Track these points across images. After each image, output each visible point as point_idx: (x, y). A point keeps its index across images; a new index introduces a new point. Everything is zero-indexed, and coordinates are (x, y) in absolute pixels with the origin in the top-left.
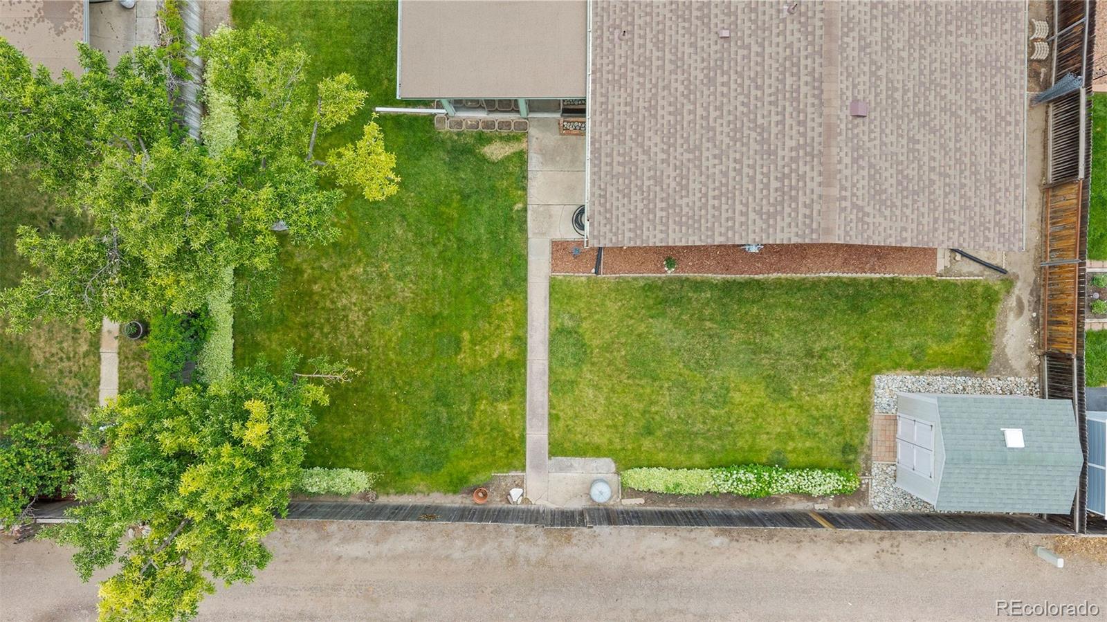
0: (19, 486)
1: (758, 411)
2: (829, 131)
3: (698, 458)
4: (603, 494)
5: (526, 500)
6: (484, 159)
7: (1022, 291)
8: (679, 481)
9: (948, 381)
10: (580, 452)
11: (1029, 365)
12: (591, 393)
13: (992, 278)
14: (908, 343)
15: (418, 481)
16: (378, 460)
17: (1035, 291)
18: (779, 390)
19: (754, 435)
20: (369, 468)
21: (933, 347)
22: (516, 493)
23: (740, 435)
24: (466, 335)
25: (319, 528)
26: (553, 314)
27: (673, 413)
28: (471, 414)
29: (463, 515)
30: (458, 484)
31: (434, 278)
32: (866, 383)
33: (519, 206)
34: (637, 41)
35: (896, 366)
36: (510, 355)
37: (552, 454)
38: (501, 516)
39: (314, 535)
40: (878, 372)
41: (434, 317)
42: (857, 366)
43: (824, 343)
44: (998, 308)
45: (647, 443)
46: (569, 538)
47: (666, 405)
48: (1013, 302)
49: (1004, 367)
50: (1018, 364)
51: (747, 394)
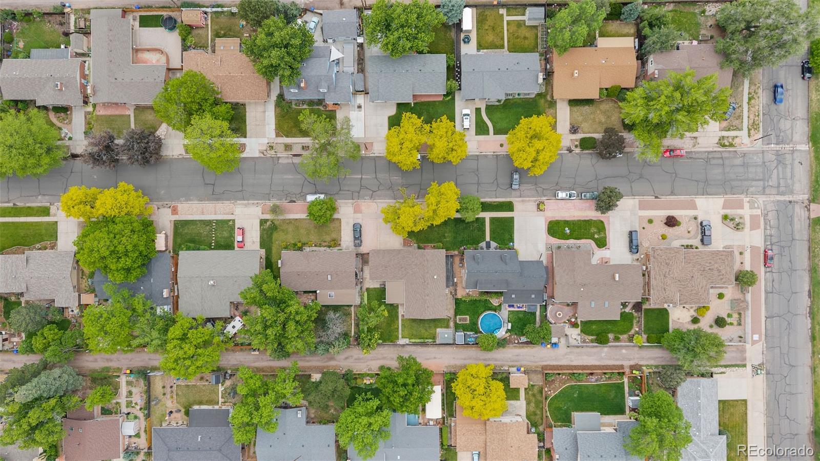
2: (425, 309)
3: (418, 338)
4: (407, 342)
5: (399, 343)
6: (394, 307)
7: (452, 319)
8: (416, 341)
10: (405, 338)
11: (453, 327)
12: (406, 331)
13: (448, 319)
14: (440, 325)
15: (388, 341)
16: (384, 339)
17: (454, 319)
18: (426, 330)
21: (443, 325)
23: (422, 335)
25: (378, 347)
26: (402, 323)
28: (393, 334)
29: (393, 345)
30: (392, 342)
31: (390, 320)
32: (436, 329)
33: (398, 312)
34: (409, 299)
35: (439, 328)
36: (397, 327)
37: (402, 338)
38: (397, 345)
43: (431, 326)
44: (449, 321)
45: (412, 336)
46: (404, 347)
47: (414, 333)
49: (450, 328)
51: (423, 331)
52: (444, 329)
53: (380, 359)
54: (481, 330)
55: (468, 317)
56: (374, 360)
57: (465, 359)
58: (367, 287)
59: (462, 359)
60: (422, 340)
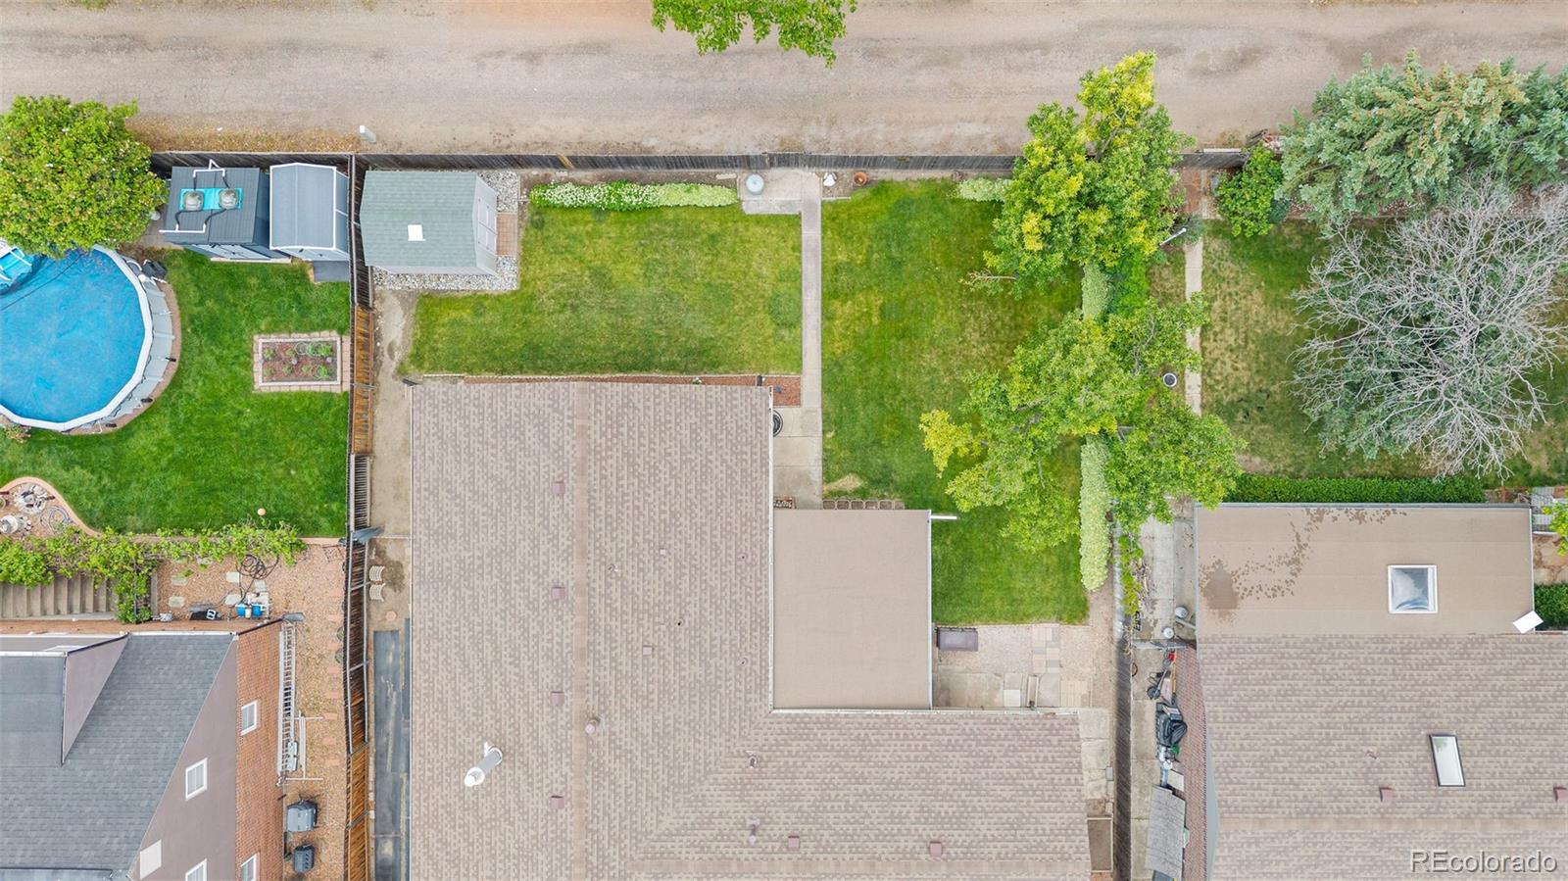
0: (1254, 180)
1: (618, 258)
2: (582, 470)
3: (670, 215)
4: (754, 182)
5: (821, 175)
6: (861, 475)
7: (389, 365)
8: (687, 195)
9: (453, 286)
10: (773, 219)
11: (383, 301)
12: (765, 271)
13: (413, 373)
14: (488, 319)
15: (917, 191)
16: (952, 209)
17: (378, 366)
18: (600, 277)
19: (621, 236)
20: (958, 202)
21: (466, 315)
22: (830, 181)
23: (635, 236)
24: (876, 321)
25: (1003, 148)
26: (799, 340)
27: (692, 255)
28: (870, 251)
29: (874, 162)
30: (881, 189)
31: (904, 370)
32: (524, 283)
33: (830, 435)
34: (732, 552)
35: (498, 298)
36: (837, 303)
37: (798, 217)
38: (841, 162)
39: (1009, 141)
40: (514, 293)
41: (903, 336)
42: (532, 298)
43: (562, 317)
44: (410, 350)
45: (715, 228)
46: (782, 142)
47: (698, 261)
48: (398, 355)
49: (404, 297)
50: (393, 301)
51: (628, 272)
52: (459, 284)
53: (976, 50)
54: (138, 280)
55: (262, 384)
56: (1023, 47)
57: (292, 47)
58: (1077, 632)
59: (316, 49)
60: (631, 194)
